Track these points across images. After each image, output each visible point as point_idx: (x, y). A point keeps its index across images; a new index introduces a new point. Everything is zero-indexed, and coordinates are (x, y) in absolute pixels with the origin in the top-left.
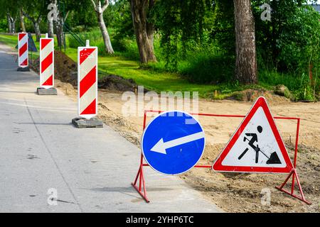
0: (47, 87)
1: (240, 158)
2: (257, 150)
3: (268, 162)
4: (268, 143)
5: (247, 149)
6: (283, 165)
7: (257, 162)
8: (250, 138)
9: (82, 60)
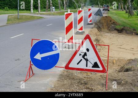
0: (80, 31)
1: (78, 64)
2: (87, 60)
3: (93, 67)
4: (92, 57)
5: (81, 60)
6: (101, 69)
7: (87, 66)
8: (83, 54)
9: (66, 18)
